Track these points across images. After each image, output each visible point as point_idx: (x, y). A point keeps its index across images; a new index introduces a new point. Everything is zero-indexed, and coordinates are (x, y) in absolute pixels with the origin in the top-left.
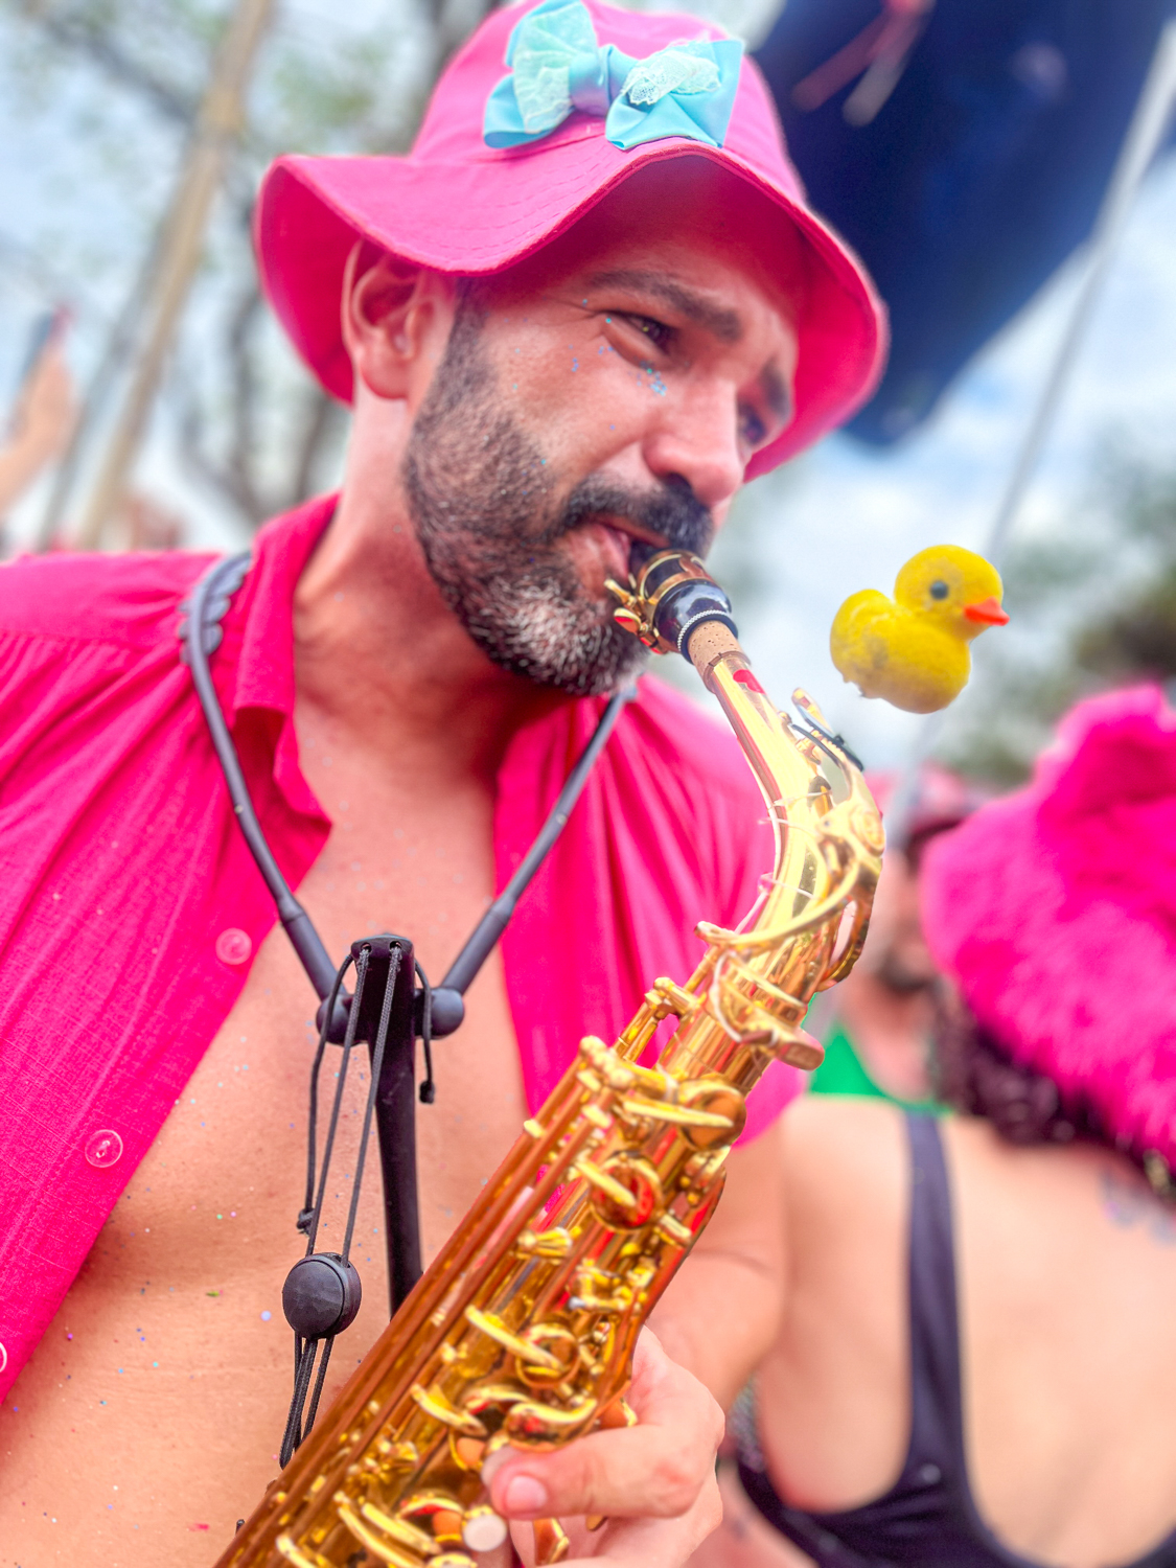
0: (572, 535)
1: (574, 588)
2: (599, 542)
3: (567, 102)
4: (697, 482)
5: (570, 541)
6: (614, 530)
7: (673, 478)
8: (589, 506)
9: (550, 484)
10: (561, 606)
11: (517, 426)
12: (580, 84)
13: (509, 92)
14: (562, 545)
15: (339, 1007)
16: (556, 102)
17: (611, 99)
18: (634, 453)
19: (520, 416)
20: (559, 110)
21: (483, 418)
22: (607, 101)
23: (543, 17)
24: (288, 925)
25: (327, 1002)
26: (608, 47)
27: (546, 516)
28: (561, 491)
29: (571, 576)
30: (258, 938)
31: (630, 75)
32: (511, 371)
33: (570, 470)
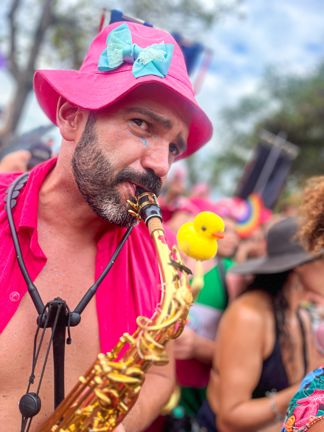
0: (120, 185)
1: (119, 200)
2: (127, 187)
3: (122, 59)
4: (156, 171)
5: (119, 186)
6: (132, 184)
7: (150, 170)
8: (124, 177)
9: (113, 171)
10: (115, 205)
11: (103, 154)
12: (126, 54)
13: (106, 54)
14: (116, 188)
15: (44, 317)
16: (119, 60)
17: (135, 60)
18: (138, 162)
19: (103, 151)
20: (120, 62)
21: (93, 151)
22: (133, 60)
23: (117, 32)
24: (31, 292)
25: (41, 315)
26: (134, 44)
27: (111, 180)
28: (116, 173)
29: (119, 196)
30: (22, 295)
31: (140, 54)
32: (101, 137)
33: (118, 167)
